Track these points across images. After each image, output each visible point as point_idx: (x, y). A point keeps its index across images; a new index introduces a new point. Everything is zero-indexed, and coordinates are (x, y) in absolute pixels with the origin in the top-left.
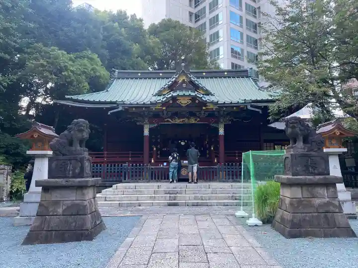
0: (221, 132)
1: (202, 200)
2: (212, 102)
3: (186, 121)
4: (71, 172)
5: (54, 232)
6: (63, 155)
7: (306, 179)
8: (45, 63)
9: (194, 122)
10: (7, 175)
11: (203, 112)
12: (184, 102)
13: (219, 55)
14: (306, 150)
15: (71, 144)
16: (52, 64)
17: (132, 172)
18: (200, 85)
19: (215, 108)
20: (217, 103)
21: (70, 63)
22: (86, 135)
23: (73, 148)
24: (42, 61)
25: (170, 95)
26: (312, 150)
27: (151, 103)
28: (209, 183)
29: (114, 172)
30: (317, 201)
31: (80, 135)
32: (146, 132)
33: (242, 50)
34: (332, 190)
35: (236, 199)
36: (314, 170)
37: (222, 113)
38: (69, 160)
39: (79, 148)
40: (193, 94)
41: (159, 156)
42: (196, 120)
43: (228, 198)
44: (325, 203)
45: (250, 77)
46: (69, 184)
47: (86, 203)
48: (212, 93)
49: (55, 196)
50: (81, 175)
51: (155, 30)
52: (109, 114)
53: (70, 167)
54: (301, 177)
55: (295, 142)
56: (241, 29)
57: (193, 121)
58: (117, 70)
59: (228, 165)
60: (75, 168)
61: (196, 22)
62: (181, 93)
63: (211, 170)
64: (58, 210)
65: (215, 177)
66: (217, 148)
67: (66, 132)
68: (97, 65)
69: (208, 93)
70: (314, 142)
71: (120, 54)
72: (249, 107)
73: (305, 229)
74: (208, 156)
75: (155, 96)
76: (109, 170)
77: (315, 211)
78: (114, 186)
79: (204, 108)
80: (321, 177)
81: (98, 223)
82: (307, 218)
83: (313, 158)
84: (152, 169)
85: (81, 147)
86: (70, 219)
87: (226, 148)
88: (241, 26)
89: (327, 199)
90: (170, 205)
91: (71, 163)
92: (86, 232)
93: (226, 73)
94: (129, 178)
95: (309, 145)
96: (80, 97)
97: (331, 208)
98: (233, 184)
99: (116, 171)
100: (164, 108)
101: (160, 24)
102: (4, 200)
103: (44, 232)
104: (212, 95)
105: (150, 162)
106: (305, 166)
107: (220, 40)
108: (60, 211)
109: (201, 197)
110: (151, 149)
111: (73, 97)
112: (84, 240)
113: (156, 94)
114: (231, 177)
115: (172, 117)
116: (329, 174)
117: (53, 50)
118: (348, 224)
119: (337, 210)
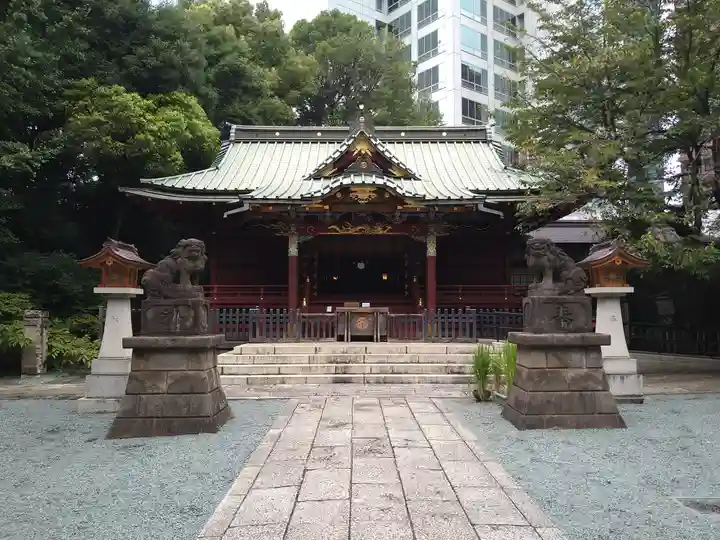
0: (432, 251)
1: (393, 373)
2: (414, 198)
3: (367, 230)
4: (178, 326)
5: (155, 420)
6: (166, 297)
7: (553, 338)
8: (102, 119)
9: (381, 232)
10: (42, 327)
11: (398, 214)
12: (363, 196)
13: (437, 81)
14: (557, 292)
15: (177, 279)
16: (116, 119)
17: (268, 323)
18: (394, 160)
19: (420, 206)
20: (423, 199)
21: (149, 116)
22: (201, 265)
23: (180, 286)
24: (97, 116)
25: (338, 184)
26: (566, 293)
27: (303, 198)
28: (407, 345)
29: (234, 322)
30: (570, 374)
31: (190, 264)
32: (293, 251)
33: (485, 72)
34: (593, 355)
35: (453, 373)
36: (568, 324)
37: (432, 216)
38: (176, 306)
39: (190, 286)
40: (380, 181)
41: (315, 294)
42: (384, 229)
43: (439, 371)
44: (581, 377)
45: (491, 141)
46: (178, 344)
47: (205, 375)
48: (417, 175)
49: (154, 363)
50: (194, 330)
51: (306, 35)
52: (225, 216)
53: (176, 317)
54: (546, 335)
55: (541, 279)
56: (482, 29)
57: (379, 231)
58: (234, 127)
59: (442, 312)
60: (184, 319)
61: (390, 10)
62: (358, 180)
63: (412, 320)
64: (161, 385)
65: (418, 334)
66: (423, 280)
67: (168, 260)
68: (197, 117)
69: (408, 176)
70: (570, 279)
71: (240, 92)
72: (481, 208)
73: (548, 416)
74: (406, 293)
75: (309, 179)
76: (224, 319)
77: (566, 388)
78: (237, 349)
79: (399, 207)
80: (578, 335)
81: (221, 407)
82: (553, 399)
83: (566, 305)
84: (304, 317)
85: (193, 284)
86: (181, 400)
87: (439, 281)
88: (484, 22)
89: (586, 370)
90: (336, 381)
91: (177, 311)
92: (207, 420)
93: (444, 134)
94: (261, 334)
95: (562, 284)
96: (168, 182)
97: (591, 384)
98: (451, 346)
99: (237, 321)
100: (327, 207)
101: (317, 21)
102: (39, 371)
103: (140, 420)
104: (416, 179)
105: (300, 305)
106: (554, 317)
107: (439, 51)
108: (163, 386)
109: (392, 367)
110: (302, 281)
111: (153, 180)
112: (203, 432)
113: (310, 176)
114: (447, 332)
115: (340, 223)
116: (594, 330)
117: (117, 93)
118: (615, 408)
119: (600, 388)
